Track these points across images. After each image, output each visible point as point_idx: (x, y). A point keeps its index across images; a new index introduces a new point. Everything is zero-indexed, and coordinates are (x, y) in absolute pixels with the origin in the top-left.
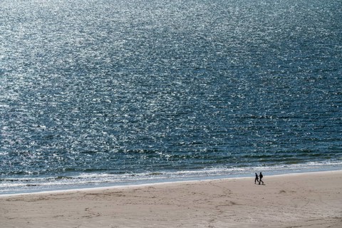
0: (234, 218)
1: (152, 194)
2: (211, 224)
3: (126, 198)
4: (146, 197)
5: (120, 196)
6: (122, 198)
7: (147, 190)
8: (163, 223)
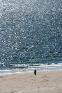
0: (48, 86)
1: (14, 77)
2: (38, 89)
3: (4, 79)
4: (12, 78)
5: (1, 78)
6: (2, 78)
7: (12, 75)
8: (19, 88)
